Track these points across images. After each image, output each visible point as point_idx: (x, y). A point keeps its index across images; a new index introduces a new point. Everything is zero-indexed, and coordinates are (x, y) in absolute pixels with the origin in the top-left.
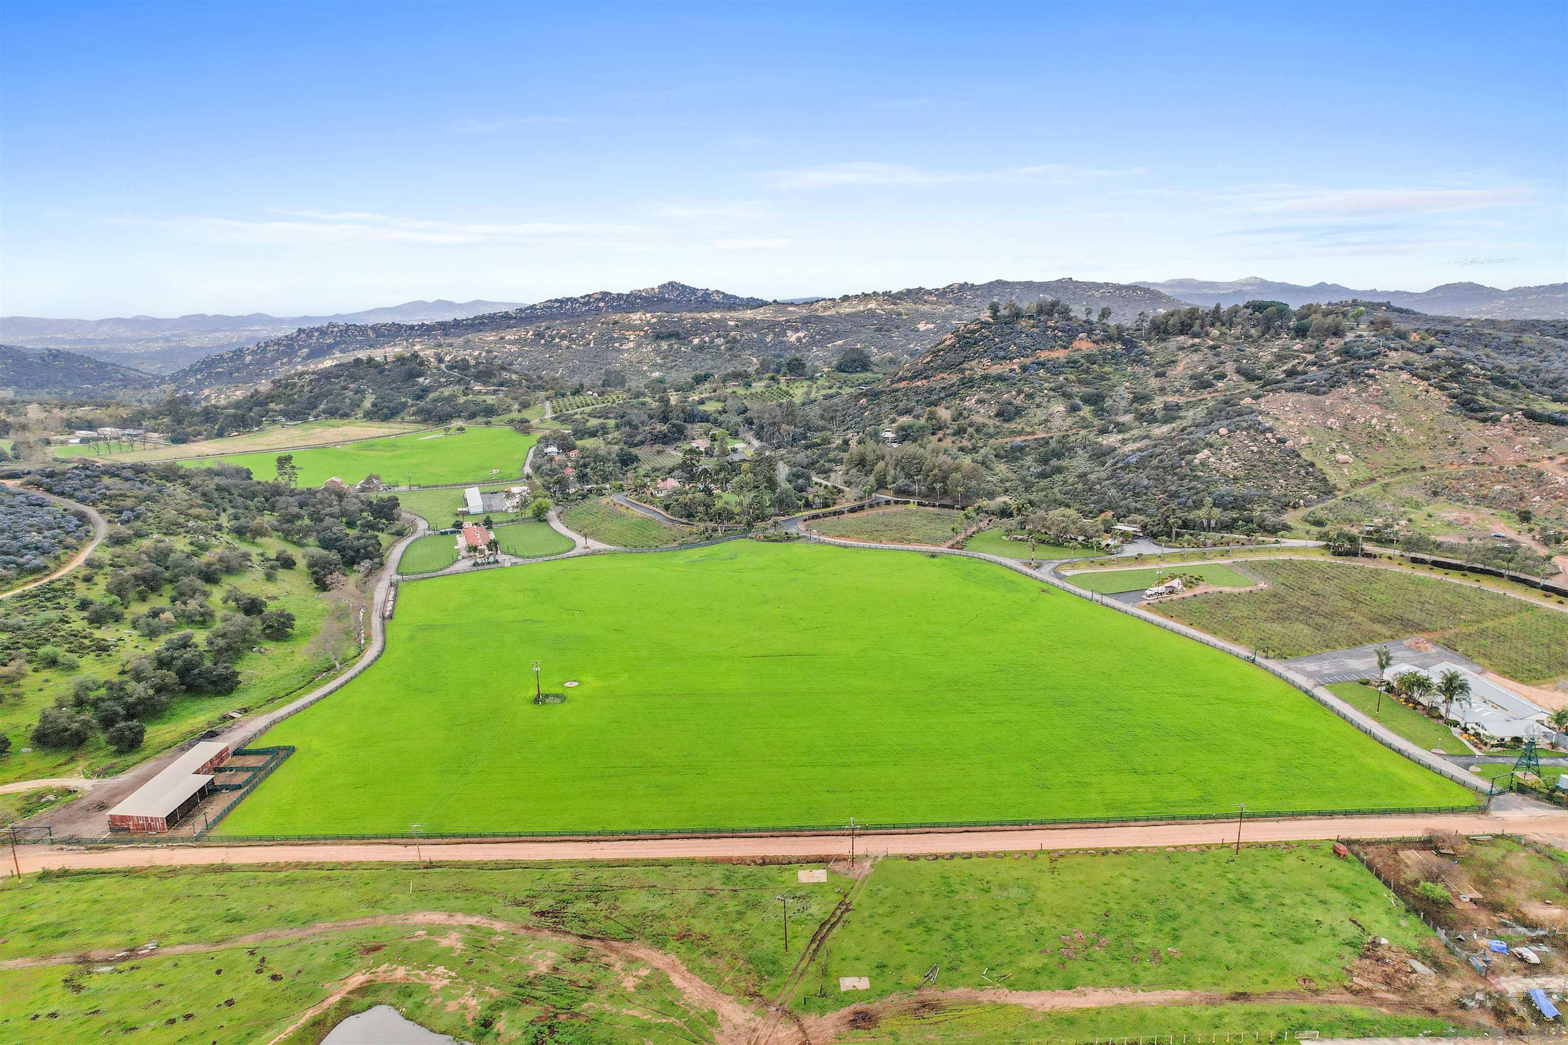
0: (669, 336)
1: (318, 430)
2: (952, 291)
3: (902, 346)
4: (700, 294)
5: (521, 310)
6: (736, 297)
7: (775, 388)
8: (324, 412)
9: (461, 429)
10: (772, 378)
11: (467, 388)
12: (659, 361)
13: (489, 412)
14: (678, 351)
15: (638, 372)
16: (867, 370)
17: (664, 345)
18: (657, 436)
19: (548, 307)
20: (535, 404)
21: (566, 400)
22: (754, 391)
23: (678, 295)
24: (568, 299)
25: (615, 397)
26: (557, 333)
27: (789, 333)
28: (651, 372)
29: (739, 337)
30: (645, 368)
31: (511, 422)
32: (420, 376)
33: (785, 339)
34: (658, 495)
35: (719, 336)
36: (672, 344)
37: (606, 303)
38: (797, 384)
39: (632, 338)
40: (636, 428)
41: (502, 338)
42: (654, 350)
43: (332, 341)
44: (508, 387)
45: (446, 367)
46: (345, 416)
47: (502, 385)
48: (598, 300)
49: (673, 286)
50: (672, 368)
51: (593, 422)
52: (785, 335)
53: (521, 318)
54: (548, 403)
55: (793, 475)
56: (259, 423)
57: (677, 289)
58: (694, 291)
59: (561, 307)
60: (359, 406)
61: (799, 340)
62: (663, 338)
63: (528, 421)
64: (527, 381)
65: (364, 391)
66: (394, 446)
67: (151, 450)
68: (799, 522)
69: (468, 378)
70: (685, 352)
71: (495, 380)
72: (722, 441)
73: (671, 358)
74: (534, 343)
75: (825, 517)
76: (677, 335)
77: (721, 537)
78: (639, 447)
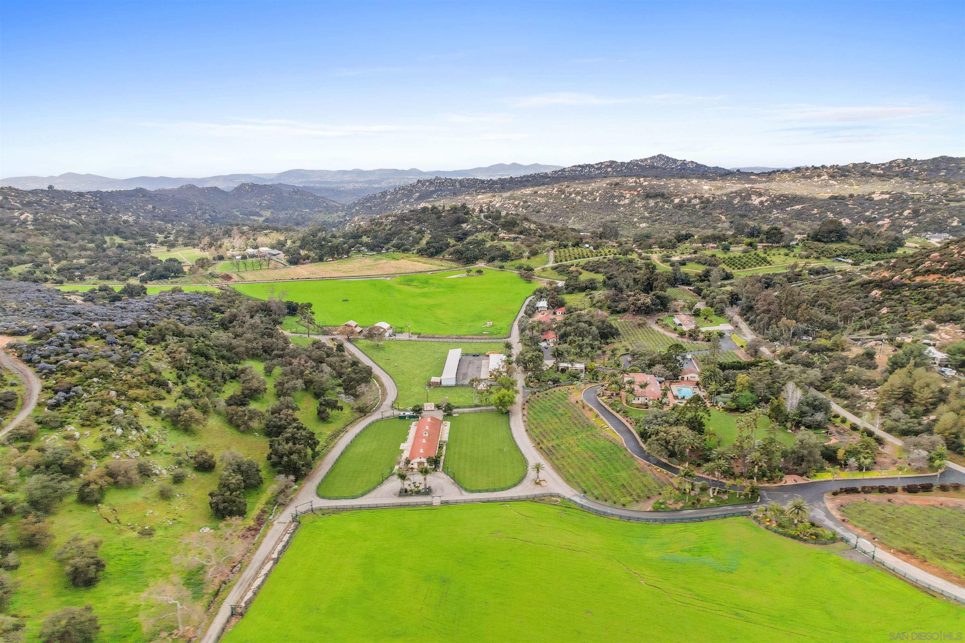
0: (656, 196)
1: (384, 261)
2: (899, 166)
3: (857, 213)
4: (679, 163)
5: (555, 172)
6: (705, 166)
7: (753, 253)
8: (393, 246)
9: (480, 272)
10: (751, 244)
11: (495, 235)
12: (647, 215)
13: (506, 257)
14: (662, 208)
15: (630, 222)
16: (843, 241)
17: (652, 203)
18: (640, 308)
19: (573, 171)
20: (542, 253)
21: (566, 250)
22: (732, 255)
23: (663, 164)
24: (587, 165)
25: (607, 251)
26: (574, 191)
27: (753, 197)
28: (640, 223)
29: (711, 199)
30: (635, 220)
31: (520, 268)
32: (463, 222)
33: (750, 202)
34: (634, 402)
35: (695, 197)
36: (658, 202)
37: (613, 168)
38: (774, 251)
39: (628, 196)
40: (621, 291)
41: (536, 192)
42: (643, 206)
43: (433, 189)
44: (525, 235)
45: (484, 216)
46: (406, 250)
47: (521, 233)
48: (608, 166)
49: (660, 158)
50: (656, 221)
51: (585, 276)
52: (750, 199)
53: (553, 177)
54: (552, 253)
55: (808, 404)
56: (348, 252)
57: (663, 160)
58: (675, 161)
59: (582, 171)
60: (418, 243)
61: (762, 203)
62: (651, 197)
63: (532, 270)
64: (542, 230)
65: (424, 232)
66: (426, 282)
67: (272, 269)
68: (826, 496)
69: (497, 226)
70: (667, 209)
71: (517, 229)
72: (705, 319)
73: (656, 213)
74: (557, 197)
75: (866, 492)
76: (662, 195)
77: (712, 504)
78: (621, 315)
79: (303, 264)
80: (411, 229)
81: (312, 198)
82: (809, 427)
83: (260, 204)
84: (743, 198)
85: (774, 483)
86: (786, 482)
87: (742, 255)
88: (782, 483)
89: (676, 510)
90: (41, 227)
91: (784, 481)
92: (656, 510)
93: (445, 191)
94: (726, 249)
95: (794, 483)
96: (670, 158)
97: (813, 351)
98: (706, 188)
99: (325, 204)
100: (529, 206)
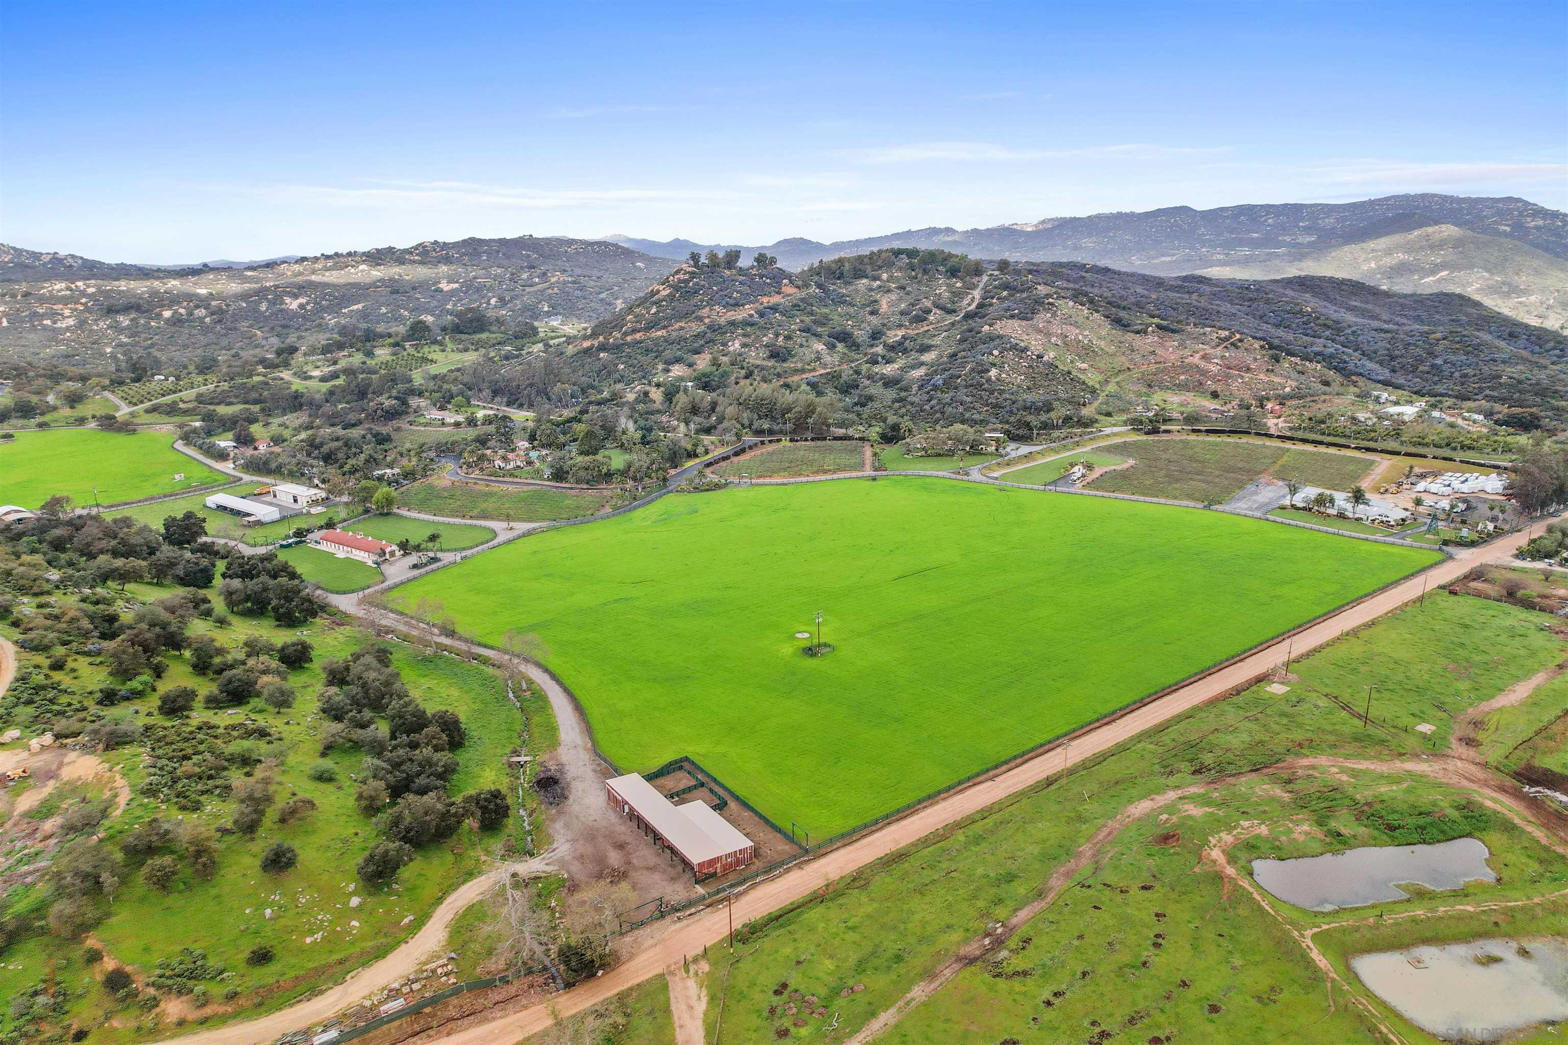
0: (124, 309)
10: (397, 345)
14: (147, 327)
15: (98, 355)
16: (484, 331)
17: (124, 320)
25: (201, 380)
27: (288, 300)
29: (224, 307)
30: (107, 351)
33: (284, 306)
35: (195, 307)
36: (135, 319)
39: (67, 312)
52: (282, 302)
61: (302, 306)
62: (116, 312)
70: (157, 328)
73: (141, 336)
76: (137, 308)
84: (272, 303)
94: (371, 354)
96: (21, 251)
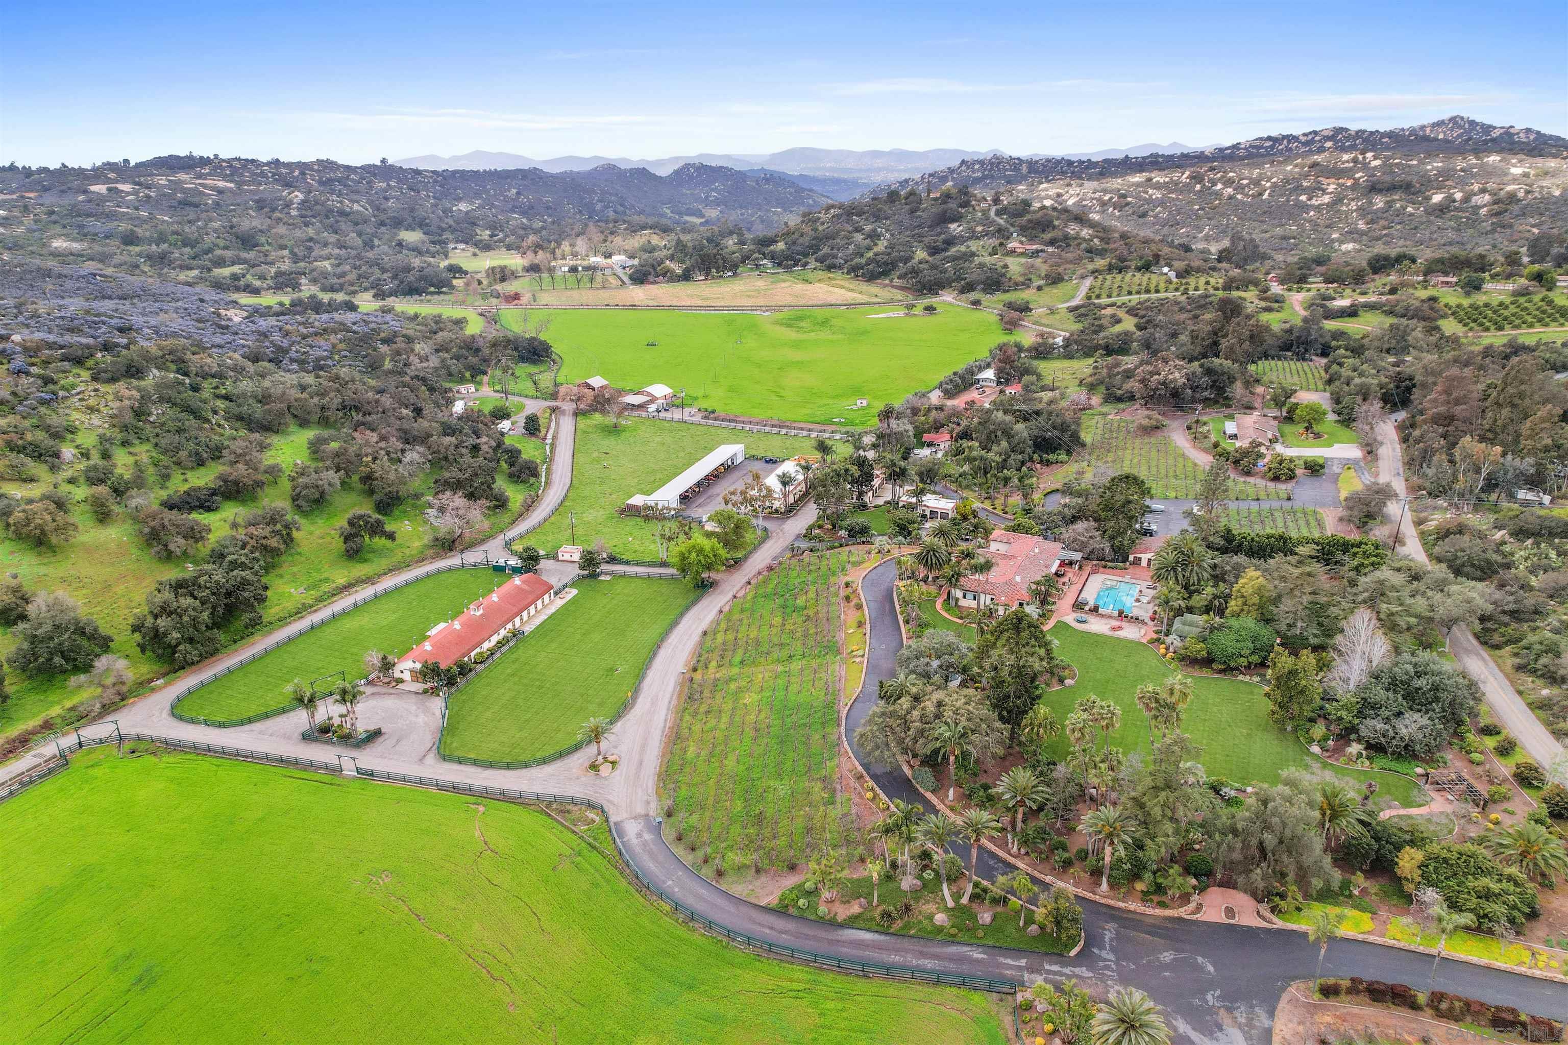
0: (1392, 188)
1: (788, 284)
4: (1494, 133)
7: (1537, 298)
8: (817, 259)
9: (935, 309)
10: (1539, 277)
11: (1001, 244)
12: (1361, 225)
13: (996, 284)
14: (1400, 213)
17: (1379, 202)
18: (1154, 391)
20: (1070, 280)
21: (1120, 277)
22: (1482, 299)
23: (1455, 135)
24: (1285, 137)
26: (1222, 177)
28: (1342, 242)
32: (953, 220)
36: (1394, 201)
37: (1336, 142)
41: (1150, 180)
42: (1359, 209)
44: (1060, 247)
46: (833, 268)
47: (1052, 243)
48: (1327, 138)
49: (1456, 123)
50: (1378, 239)
54: (1089, 281)
56: (734, 267)
57: (1460, 127)
58: (1488, 129)
59: (1272, 147)
60: (860, 255)
62: (1380, 191)
63: (1029, 310)
64: (1102, 239)
65: (879, 236)
66: (824, 323)
67: (598, 289)
68: (1295, 990)
69: (1012, 229)
70: (1411, 215)
71: (1048, 236)
72: (1307, 429)
73: (1383, 223)
74: (1188, 188)
75: (1440, 1015)
76: (1406, 187)
77: (940, 930)
78: (1121, 406)
79: (652, 283)
80: (858, 230)
81: (792, 190)
82: (1376, 748)
83: (707, 197)
85: (1162, 905)
86: (1199, 907)
87: (1508, 300)
88: (1183, 912)
89: (833, 924)
90: (309, 213)
91: (1192, 906)
92: (781, 911)
93: (1000, 178)
94: (1474, 286)
95: (1222, 919)
96: (1477, 124)
97: (1520, 533)
98: (1516, 171)
99: (811, 202)
100: (1128, 204)
